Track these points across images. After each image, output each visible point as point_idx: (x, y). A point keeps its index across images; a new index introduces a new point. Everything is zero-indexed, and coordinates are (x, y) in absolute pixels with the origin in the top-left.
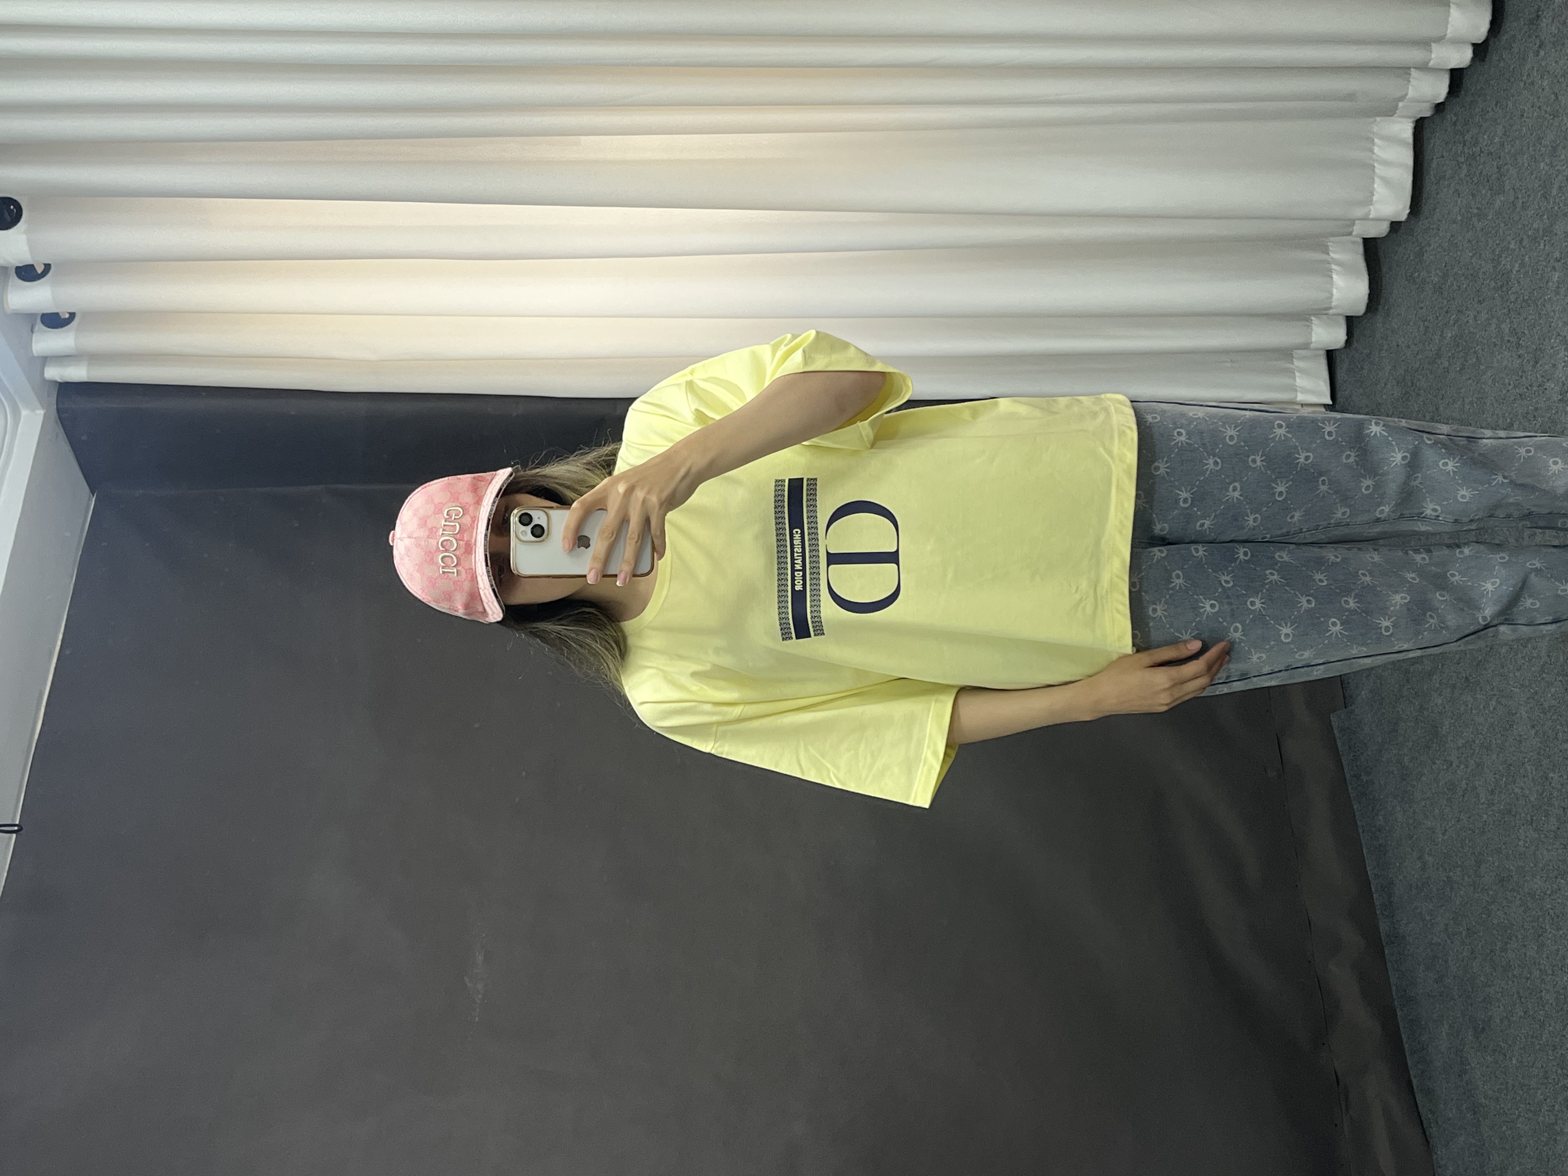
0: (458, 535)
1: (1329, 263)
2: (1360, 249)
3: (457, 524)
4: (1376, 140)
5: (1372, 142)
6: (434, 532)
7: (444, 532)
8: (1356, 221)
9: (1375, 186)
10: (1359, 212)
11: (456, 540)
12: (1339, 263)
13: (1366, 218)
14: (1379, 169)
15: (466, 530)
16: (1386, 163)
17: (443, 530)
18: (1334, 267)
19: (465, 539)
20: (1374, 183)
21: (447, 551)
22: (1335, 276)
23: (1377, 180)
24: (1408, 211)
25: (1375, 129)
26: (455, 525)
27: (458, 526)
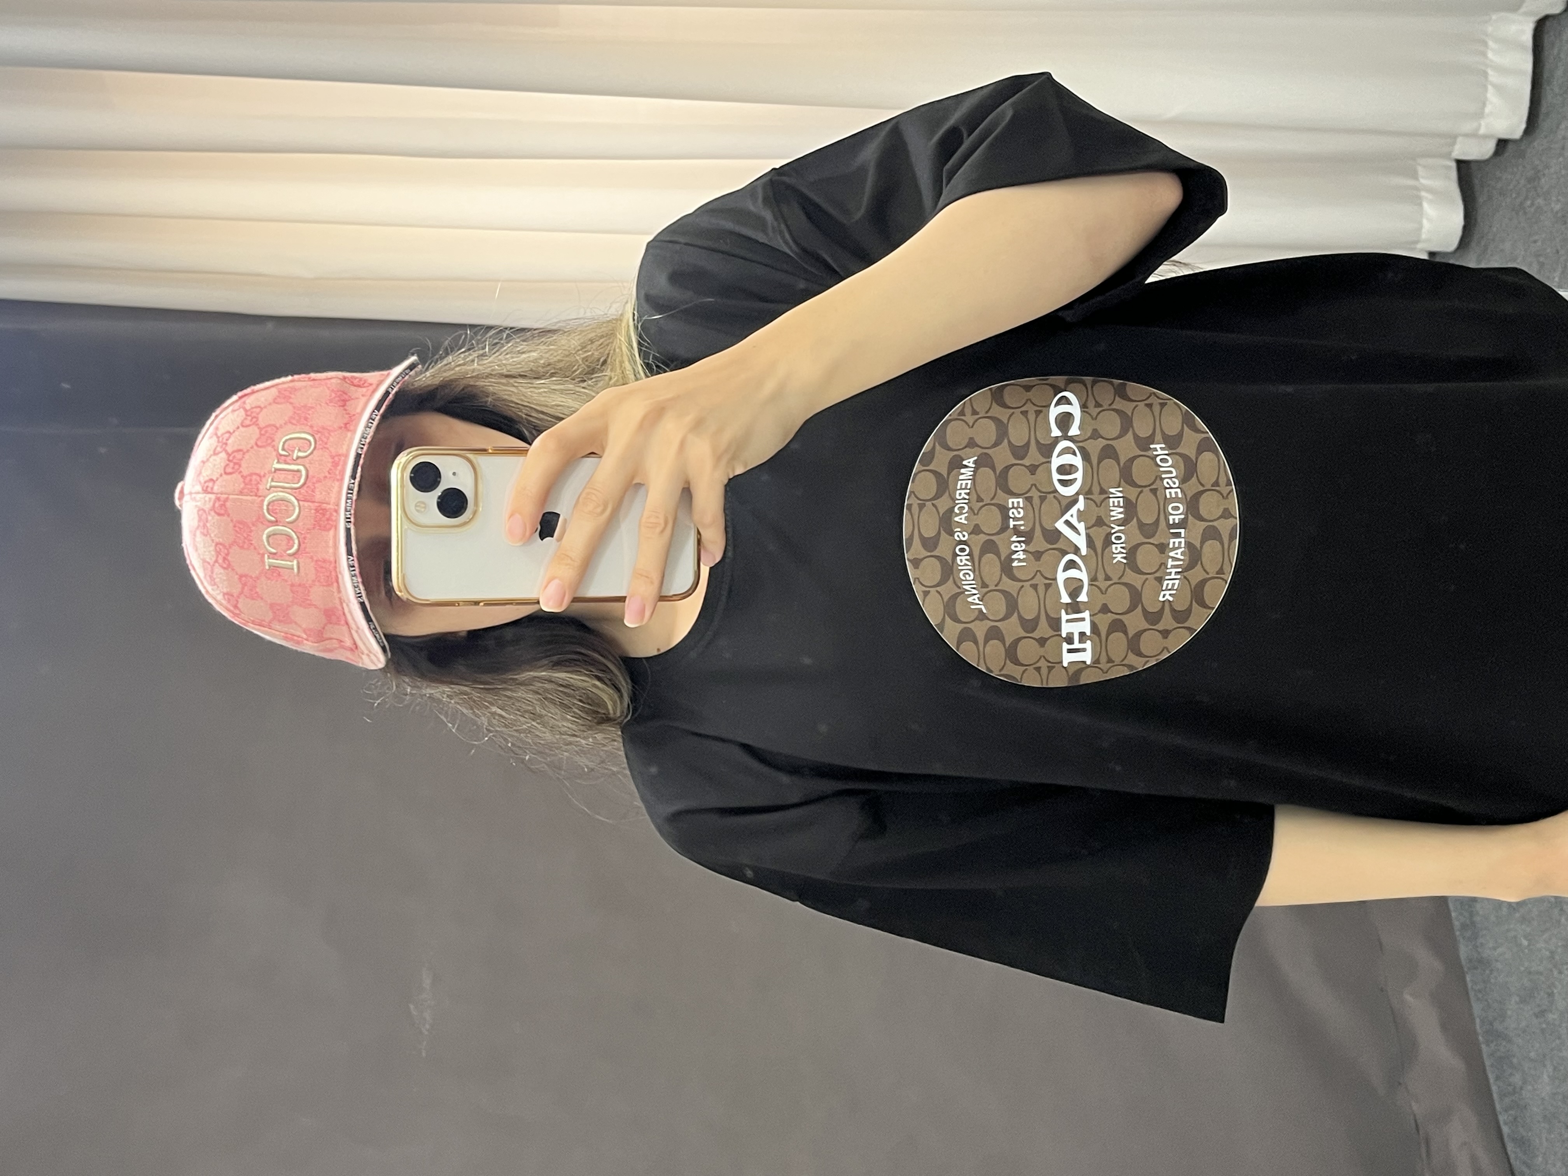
0: (302, 491)
1: (1417, 189)
2: (1454, 174)
3: (301, 468)
4: (1491, 43)
5: (1485, 44)
6: (254, 482)
7: (274, 484)
8: (1460, 139)
9: (1489, 95)
10: (1467, 127)
11: (298, 500)
12: (1429, 190)
13: (1474, 135)
14: (1493, 76)
15: (319, 481)
16: (1502, 70)
17: (272, 480)
18: (1423, 194)
19: (318, 496)
20: (1486, 90)
21: (276, 523)
22: (1425, 205)
23: (1490, 87)
24: (1523, 126)
25: (1490, 29)
26: (299, 471)
27: (304, 473)
